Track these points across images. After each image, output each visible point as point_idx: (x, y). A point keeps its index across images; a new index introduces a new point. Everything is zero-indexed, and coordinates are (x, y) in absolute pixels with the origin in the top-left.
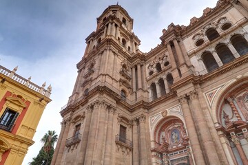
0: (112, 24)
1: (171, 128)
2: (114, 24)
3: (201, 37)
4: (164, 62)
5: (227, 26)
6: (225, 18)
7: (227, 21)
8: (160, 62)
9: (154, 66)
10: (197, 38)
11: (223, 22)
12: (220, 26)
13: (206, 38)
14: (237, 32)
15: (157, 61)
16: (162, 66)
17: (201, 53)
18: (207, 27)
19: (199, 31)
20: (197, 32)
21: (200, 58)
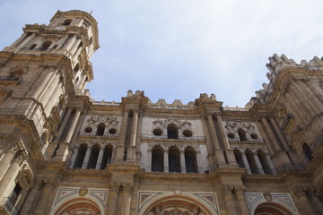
0: (78, 38)
1: (81, 212)
2: (80, 41)
3: (162, 127)
4: (111, 127)
5: (188, 134)
6: (190, 124)
7: (190, 129)
8: (107, 124)
9: (97, 124)
10: (158, 125)
11: (187, 127)
12: (183, 128)
13: (165, 132)
14: (194, 146)
15: (103, 120)
16: (106, 130)
17: (154, 144)
18: (172, 121)
19: (163, 120)
20: (161, 119)
21: (151, 148)
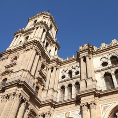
0: (41, 28)
3: (106, 60)
4: (75, 71)
8: (73, 70)
9: (67, 72)
10: (104, 60)
13: (109, 62)
15: (70, 68)
16: (74, 74)
17: (104, 72)
18: (112, 54)
19: (106, 56)
20: (104, 56)
21: (103, 75)
